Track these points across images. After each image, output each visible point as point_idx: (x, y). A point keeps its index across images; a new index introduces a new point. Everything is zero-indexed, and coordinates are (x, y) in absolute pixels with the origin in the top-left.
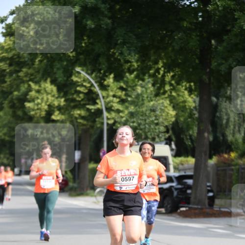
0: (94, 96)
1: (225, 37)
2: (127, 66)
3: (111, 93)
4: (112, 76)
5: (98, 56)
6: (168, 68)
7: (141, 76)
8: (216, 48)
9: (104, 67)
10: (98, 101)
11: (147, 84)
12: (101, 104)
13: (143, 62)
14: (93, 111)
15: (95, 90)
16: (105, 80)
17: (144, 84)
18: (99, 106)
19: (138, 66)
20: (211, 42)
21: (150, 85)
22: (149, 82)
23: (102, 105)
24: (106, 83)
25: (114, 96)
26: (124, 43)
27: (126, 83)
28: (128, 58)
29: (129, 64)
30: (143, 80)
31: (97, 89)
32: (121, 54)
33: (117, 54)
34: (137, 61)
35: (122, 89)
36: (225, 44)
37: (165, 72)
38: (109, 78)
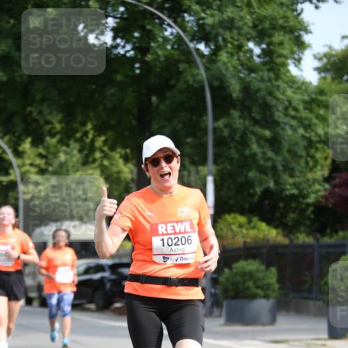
0: (6, 165)
1: (168, 94)
2: (47, 128)
3: (28, 162)
4: (29, 140)
5: (12, 115)
6: (99, 130)
7: (65, 141)
8: (157, 107)
9: (19, 129)
10: (11, 171)
11: (72, 150)
12: (15, 175)
13: (68, 123)
14: (4, 183)
15: (7, 158)
16: (20, 145)
17: (68, 150)
18: (12, 177)
19: (62, 128)
20: (150, 99)
21: (75, 152)
22: (74, 148)
23: (16, 177)
24: (21, 149)
25: (32, 165)
26: (43, 100)
27: (47, 148)
28: (49, 118)
29: (50, 126)
30: (68, 146)
31: (10, 156)
32: (40, 113)
33: (35, 114)
34: (60, 122)
35: (41, 156)
36: (168, 102)
37: (94, 136)
38: (25, 143)
